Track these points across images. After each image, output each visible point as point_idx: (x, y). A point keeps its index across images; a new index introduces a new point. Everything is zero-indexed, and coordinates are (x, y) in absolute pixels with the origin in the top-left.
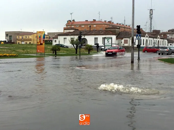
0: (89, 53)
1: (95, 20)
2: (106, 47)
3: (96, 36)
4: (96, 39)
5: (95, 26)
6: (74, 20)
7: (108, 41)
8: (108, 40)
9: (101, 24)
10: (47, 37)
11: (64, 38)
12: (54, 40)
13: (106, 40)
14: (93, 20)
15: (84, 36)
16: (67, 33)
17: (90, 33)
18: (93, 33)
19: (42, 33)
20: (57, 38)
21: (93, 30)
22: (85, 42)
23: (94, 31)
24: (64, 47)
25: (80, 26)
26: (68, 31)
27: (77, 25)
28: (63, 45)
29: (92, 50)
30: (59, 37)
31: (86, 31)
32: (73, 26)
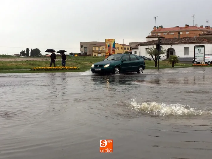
0: (173, 66)
1: (187, 26)
2: (197, 59)
3: (187, 46)
4: (186, 49)
5: (188, 33)
6: (162, 27)
8: (199, 49)
9: (195, 29)
10: (129, 48)
11: (146, 48)
12: (134, 50)
13: (197, 50)
14: (186, 25)
15: (171, 46)
16: (150, 41)
17: (179, 41)
18: (183, 42)
19: (112, 42)
20: (138, 49)
21: (183, 38)
22: (172, 54)
23: (184, 39)
24: (146, 60)
25: (169, 32)
26: (151, 39)
27: (165, 32)
28: (144, 56)
29: (177, 62)
30: (139, 47)
31: (173, 39)
32: (159, 34)
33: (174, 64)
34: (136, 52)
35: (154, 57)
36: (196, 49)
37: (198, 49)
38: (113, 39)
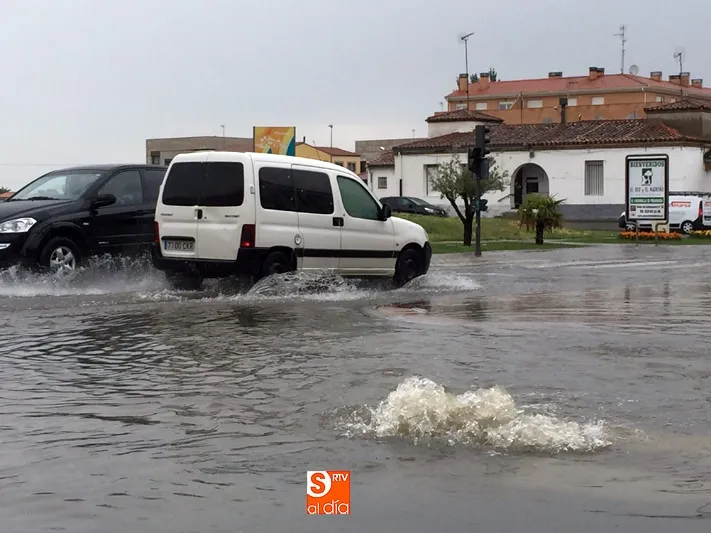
0: (539, 241)
1: (597, 72)
2: (638, 210)
3: (596, 155)
4: (594, 168)
5: (599, 101)
6: (492, 76)
7: (648, 173)
8: (644, 171)
9: (627, 87)
10: (354, 165)
11: (428, 166)
12: (378, 174)
13: (636, 172)
14: (592, 69)
15: (532, 156)
16: (442, 137)
17: (562, 136)
18: (579, 139)
19: (282, 138)
20: (392, 167)
21: (580, 123)
22: (534, 188)
23: (585, 126)
24: (427, 213)
25: (522, 101)
26: (446, 129)
27: (506, 99)
28: (417, 199)
29: (557, 225)
30: (398, 160)
31: (540, 127)
32: (481, 107)
33: (545, 233)
34: (383, 183)
35: (460, 201)
36: (631, 169)
37: (640, 169)
38: (285, 129)
